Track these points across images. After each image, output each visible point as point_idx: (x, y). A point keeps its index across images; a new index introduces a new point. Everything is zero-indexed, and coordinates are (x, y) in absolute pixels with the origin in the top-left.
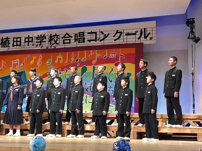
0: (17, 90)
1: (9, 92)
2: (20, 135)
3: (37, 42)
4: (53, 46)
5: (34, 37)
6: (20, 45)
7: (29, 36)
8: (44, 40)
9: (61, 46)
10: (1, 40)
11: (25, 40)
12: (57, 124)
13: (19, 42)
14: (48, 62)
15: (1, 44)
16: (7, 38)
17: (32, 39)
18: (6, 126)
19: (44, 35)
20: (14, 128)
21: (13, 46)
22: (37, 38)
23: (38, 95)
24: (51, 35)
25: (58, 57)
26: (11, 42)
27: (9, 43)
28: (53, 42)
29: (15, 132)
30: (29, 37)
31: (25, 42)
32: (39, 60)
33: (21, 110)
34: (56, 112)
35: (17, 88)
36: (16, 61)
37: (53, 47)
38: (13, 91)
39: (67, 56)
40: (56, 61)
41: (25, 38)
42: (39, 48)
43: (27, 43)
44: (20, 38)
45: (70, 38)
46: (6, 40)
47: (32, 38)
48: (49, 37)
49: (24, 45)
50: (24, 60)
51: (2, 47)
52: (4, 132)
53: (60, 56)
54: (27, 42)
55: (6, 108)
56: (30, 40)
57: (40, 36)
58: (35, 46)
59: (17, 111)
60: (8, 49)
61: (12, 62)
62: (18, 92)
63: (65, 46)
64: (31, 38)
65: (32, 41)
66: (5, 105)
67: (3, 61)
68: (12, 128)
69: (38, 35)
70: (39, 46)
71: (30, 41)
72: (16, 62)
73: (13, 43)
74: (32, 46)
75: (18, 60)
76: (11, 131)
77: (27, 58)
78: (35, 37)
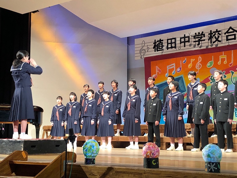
0: (176, 97)
1: (167, 100)
2: (183, 150)
3: (194, 42)
4: (214, 44)
5: (190, 37)
6: (175, 47)
7: (185, 35)
8: (203, 39)
9: (224, 43)
10: (154, 43)
11: (181, 40)
12: (226, 136)
13: (174, 44)
14: (208, 64)
15: (154, 47)
16: (160, 40)
17: (189, 39)
18: (167, 139)
19: (203, 32)
20: (176, 141)
21: (168, 48)
22: (195, 37)
23: (202, 103)
24: (211, 31)
25: (221, 57)
26: (165, 44)
27: (162, 46)
28: (214, 40)
29: (176, 146)
30: (185, 37)
31: (181, 43)
32: (198, 62)
33: (182, 121)
34: (224, 122)
35: (175, 96)
36: (172, 65)
37: (214, 46)
38: (171, 99)
39: (232, 55)
40: (219, 63)
41: (181, 38)
42: (197, 48)
43: (183, 44)
44: (175, 39)
45: (235, 33)
46: (159, 42)
47: (189, 37)
48: (209, 34)
49: (180, 47)
50: (181, 64)
51: (155, 51)
52: (165, 146)
53: (223, 56)
54: (183, 42)
55: (164, 118)
56: (187, 39)
57: (197, 34)
58: (192, 46)
59: (178, 122)
60: (162, 53)
61: (168, 67)
62: (177, 100)
63: (229, 43)
64: (187, 37)
65: (189, 41)
66: (163, 115)
67: (157, 67)
68: (173, 142)
69: (196, 34)
70: (197, 46)
71: (187, 41)
72: (172, 67)
73: (168, 46)
74: (188, 47)
75: (174, 64)
76: (172, 145)
77: (184, 61)
78: (192, 36)
